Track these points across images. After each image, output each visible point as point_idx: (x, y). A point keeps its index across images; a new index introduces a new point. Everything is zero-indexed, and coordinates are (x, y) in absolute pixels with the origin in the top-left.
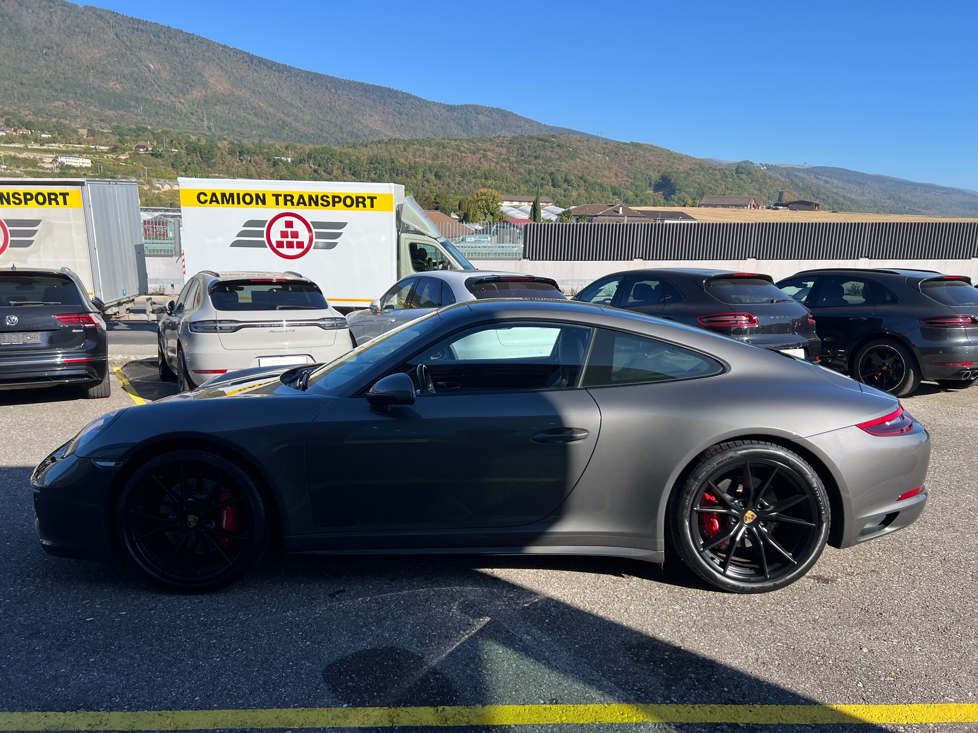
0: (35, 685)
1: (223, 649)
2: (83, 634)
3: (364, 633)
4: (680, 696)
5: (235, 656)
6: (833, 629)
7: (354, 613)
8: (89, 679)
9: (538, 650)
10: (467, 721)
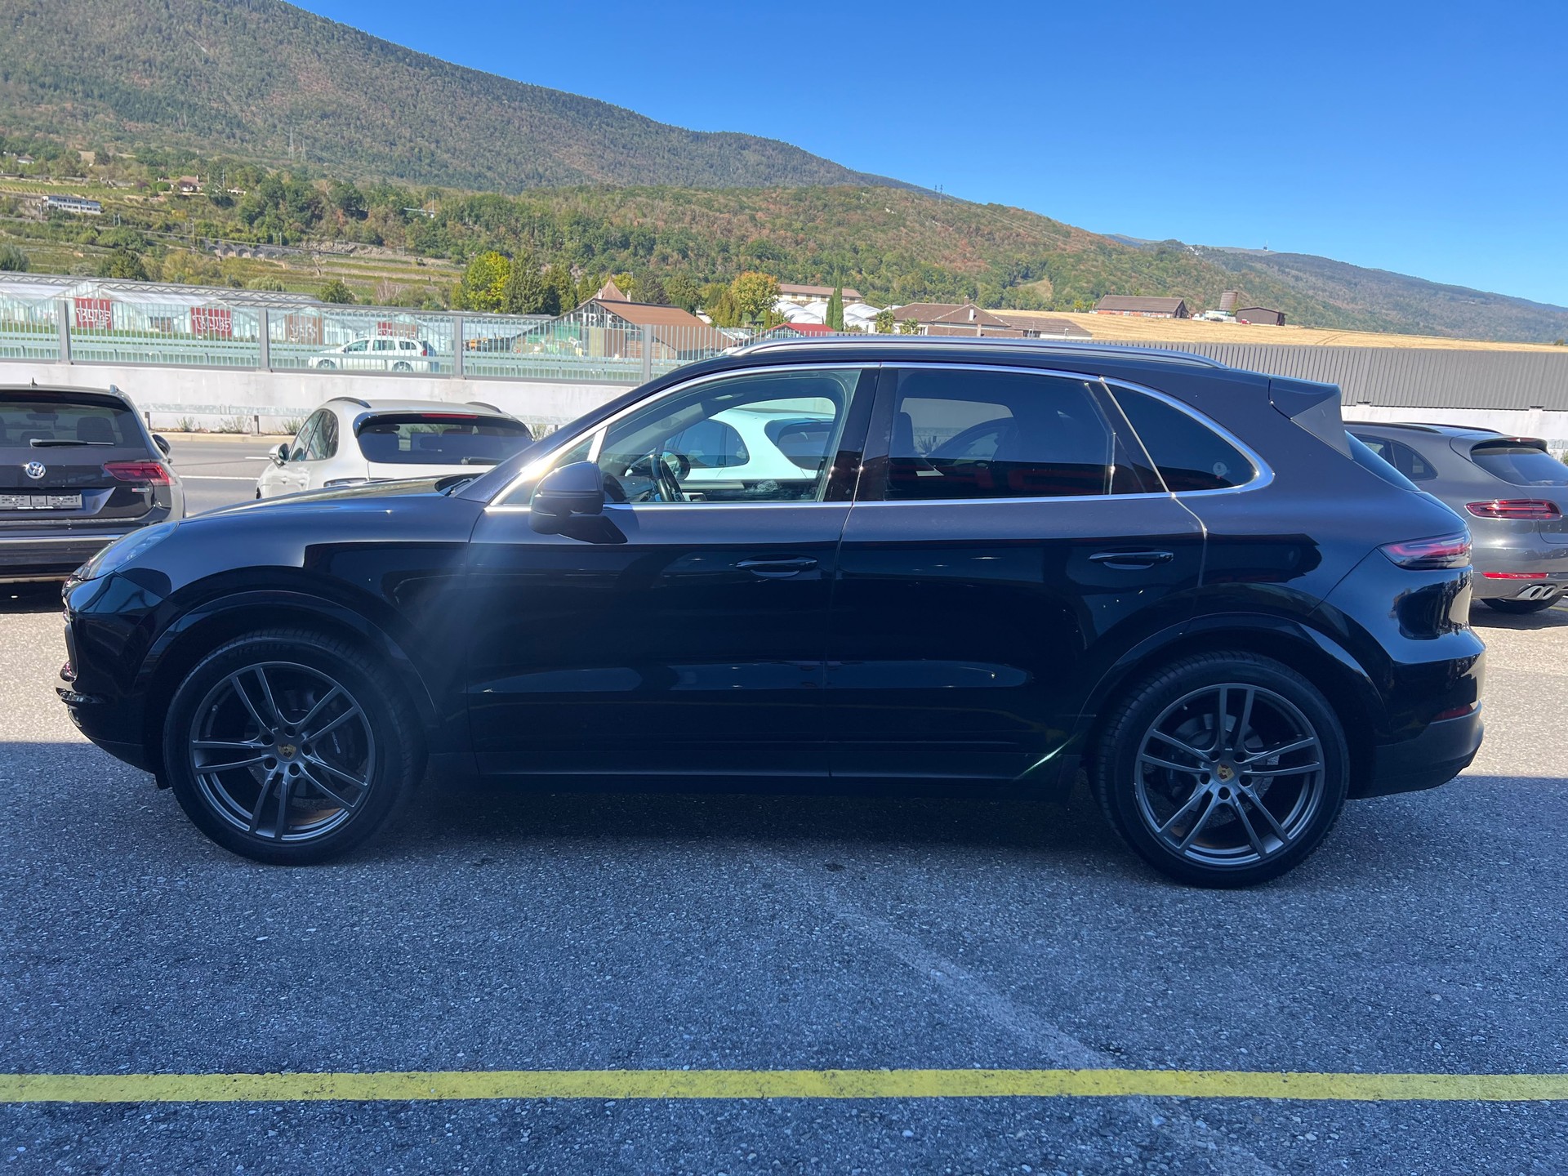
0: (204, 1036)
1: (481, 985)
2: (259, 960)
3: (690, 964)
4: (1179, 1060)
5: (501, 994)
6: (1385, 968)
7: (667, 935)
8: (287, 1025)
9: (956, 992)
10: (873, 1090)
